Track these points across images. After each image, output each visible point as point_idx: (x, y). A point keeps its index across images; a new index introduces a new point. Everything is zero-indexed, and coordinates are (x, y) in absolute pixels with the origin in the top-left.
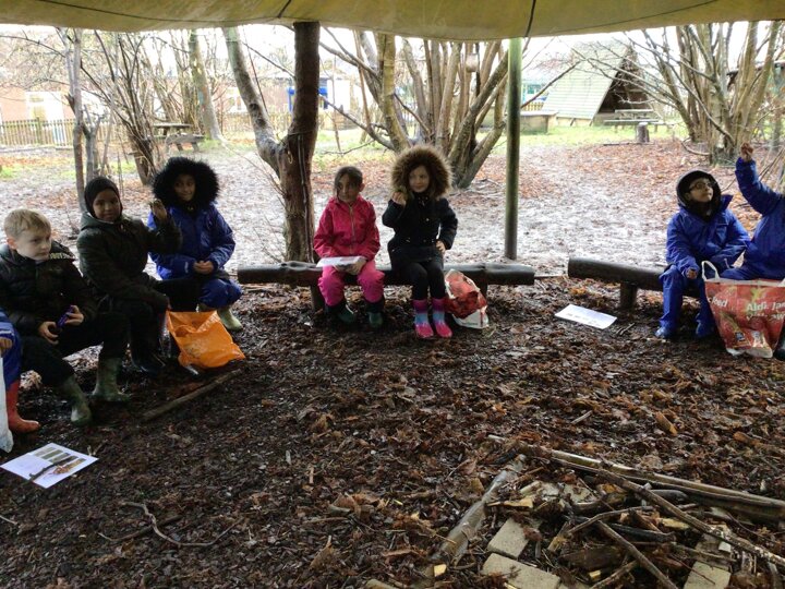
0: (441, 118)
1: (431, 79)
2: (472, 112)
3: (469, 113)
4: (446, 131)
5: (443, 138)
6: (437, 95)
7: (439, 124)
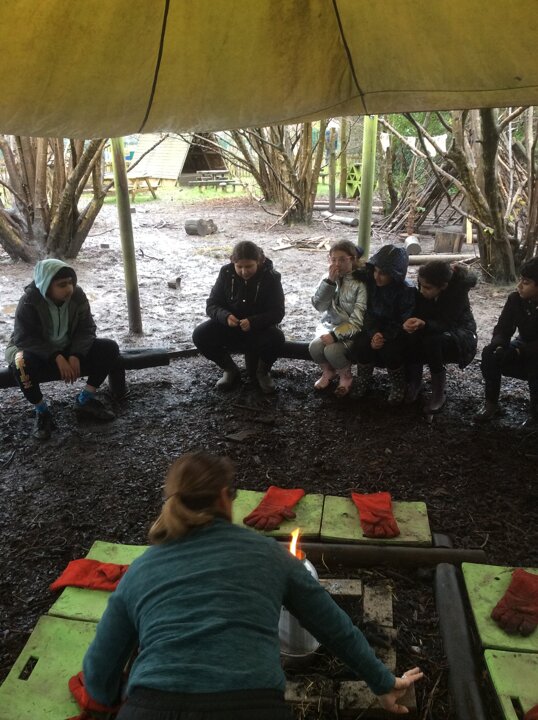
0: (37, 189)
1: (21, 149)
2: (71, 184)
3: (67, 185)
4: (44, 202)
5: (43, 210)
6: (29, 166)
7: (36, 196)
